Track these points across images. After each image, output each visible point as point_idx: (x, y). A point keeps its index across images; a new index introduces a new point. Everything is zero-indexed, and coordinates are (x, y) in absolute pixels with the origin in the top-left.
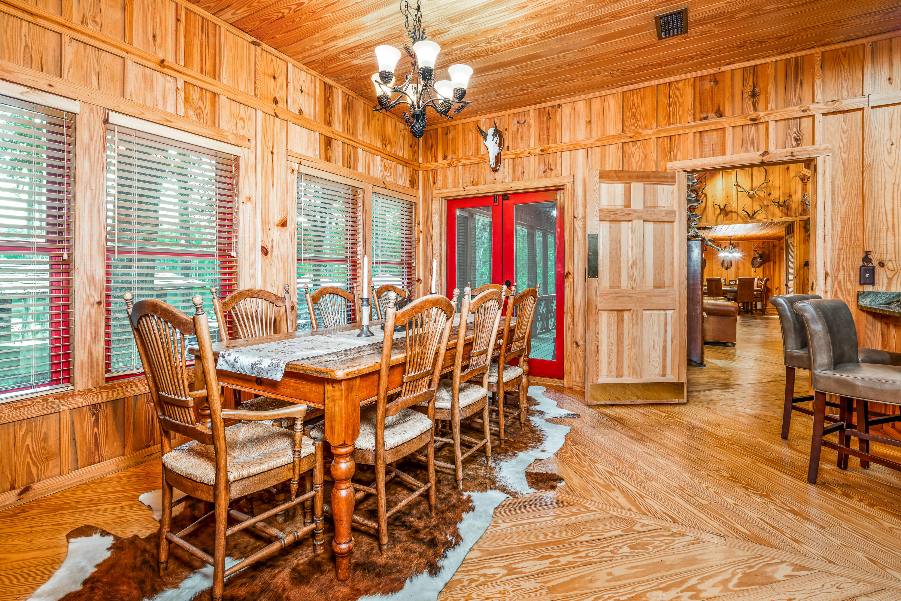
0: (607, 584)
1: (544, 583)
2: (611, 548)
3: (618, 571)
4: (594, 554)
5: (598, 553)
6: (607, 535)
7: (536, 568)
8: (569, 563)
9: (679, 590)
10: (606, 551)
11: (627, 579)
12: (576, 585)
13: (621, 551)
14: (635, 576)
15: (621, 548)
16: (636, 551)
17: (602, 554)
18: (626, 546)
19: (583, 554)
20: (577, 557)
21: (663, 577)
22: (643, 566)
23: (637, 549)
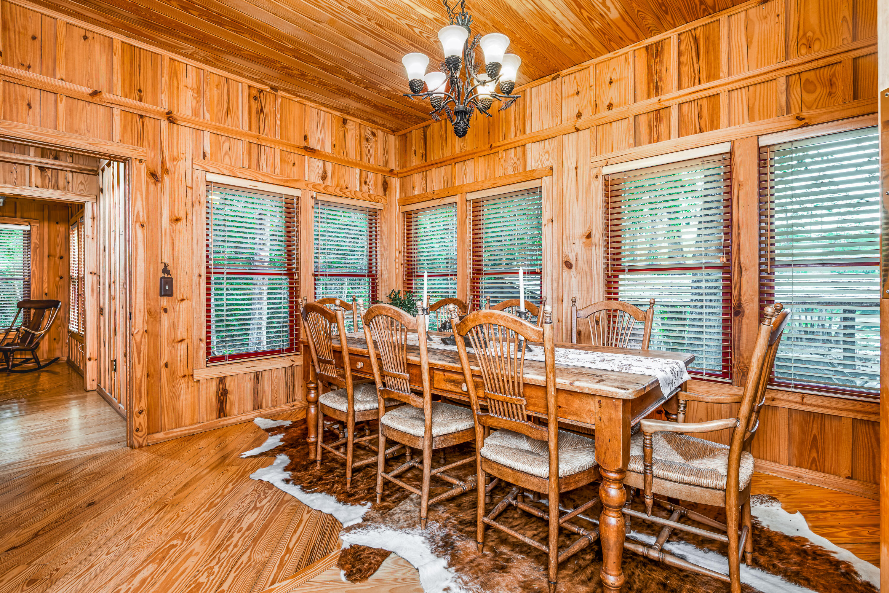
0: (192, 548)
1: (229, 520)
2: (216, 569)
3: (191, 562)
4: (223, 555)
5: (221, 558)
6: (232, 575)
7: (246, 520)
8: (231, 537)
9: (133, 588)
10: (217, 564)
11: (181, 562)
12: (210, 533)
13: (206, 574)
14: (177, 569)
15: (209, 576)
16: (193, 586)
17: (216, 560)
18: (206, 581)
19: (230, 549)
20: (231, 543)
21: (153, 585)
22: (177, 579)
23: (194, 587)
